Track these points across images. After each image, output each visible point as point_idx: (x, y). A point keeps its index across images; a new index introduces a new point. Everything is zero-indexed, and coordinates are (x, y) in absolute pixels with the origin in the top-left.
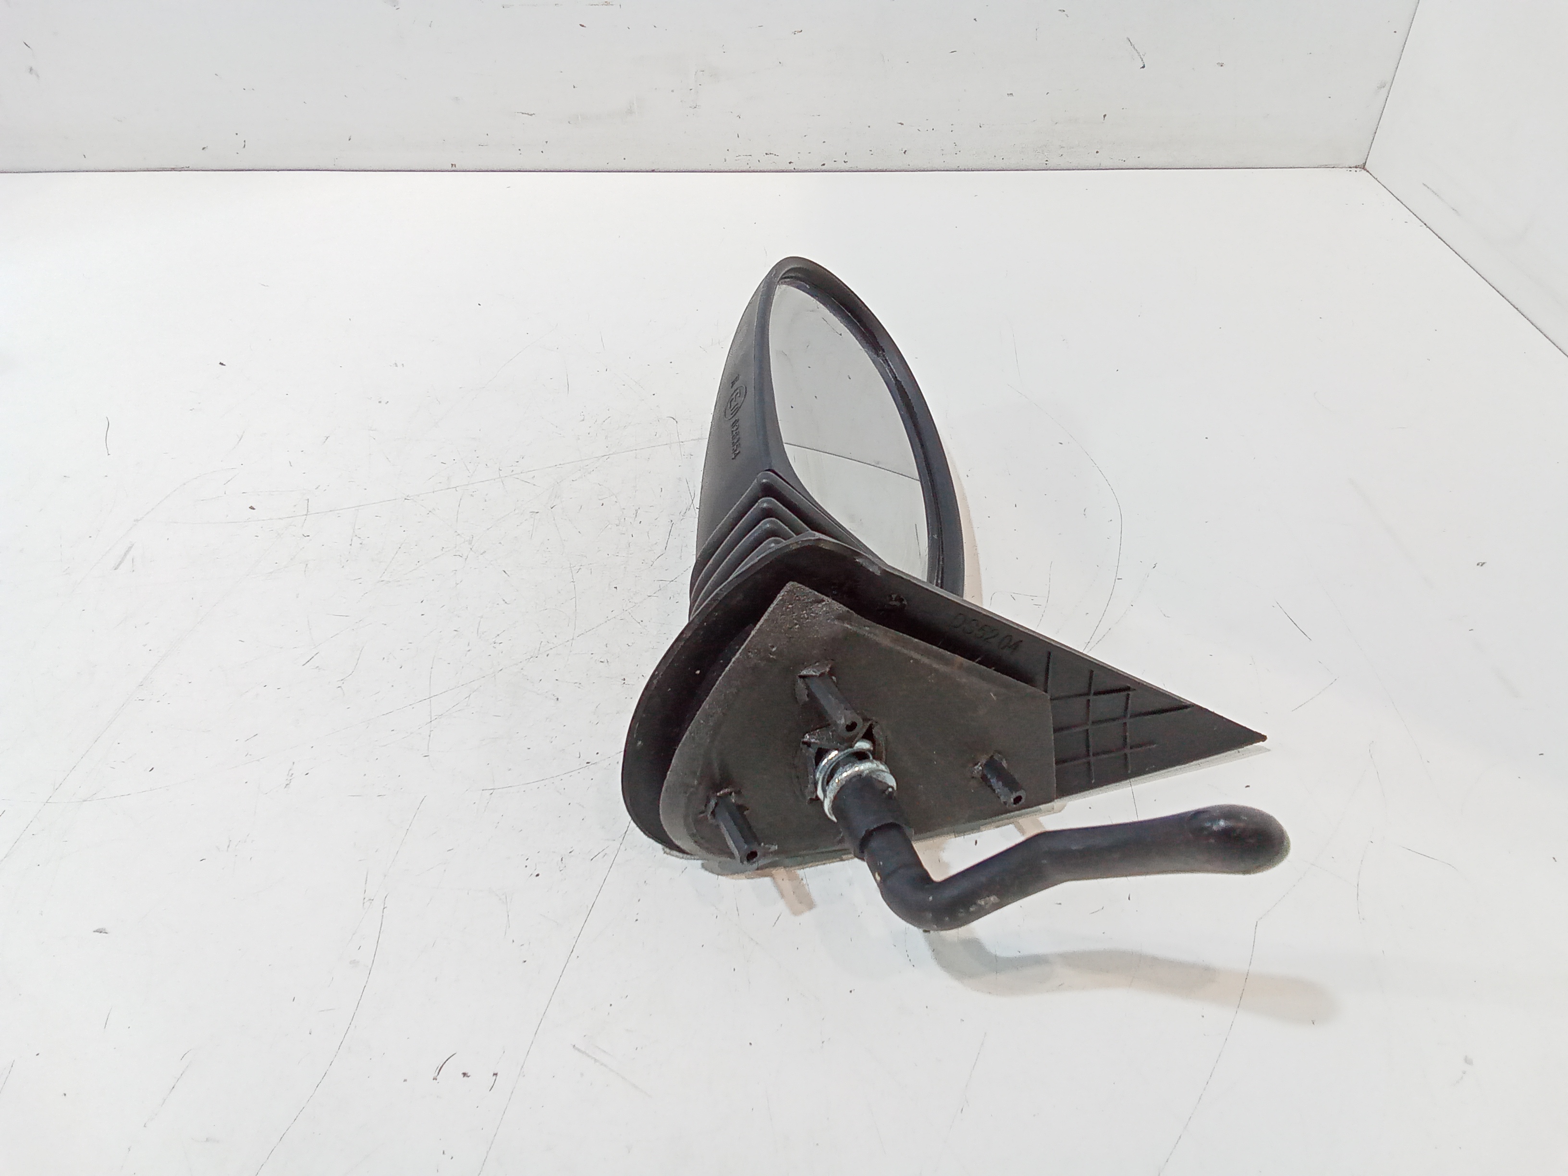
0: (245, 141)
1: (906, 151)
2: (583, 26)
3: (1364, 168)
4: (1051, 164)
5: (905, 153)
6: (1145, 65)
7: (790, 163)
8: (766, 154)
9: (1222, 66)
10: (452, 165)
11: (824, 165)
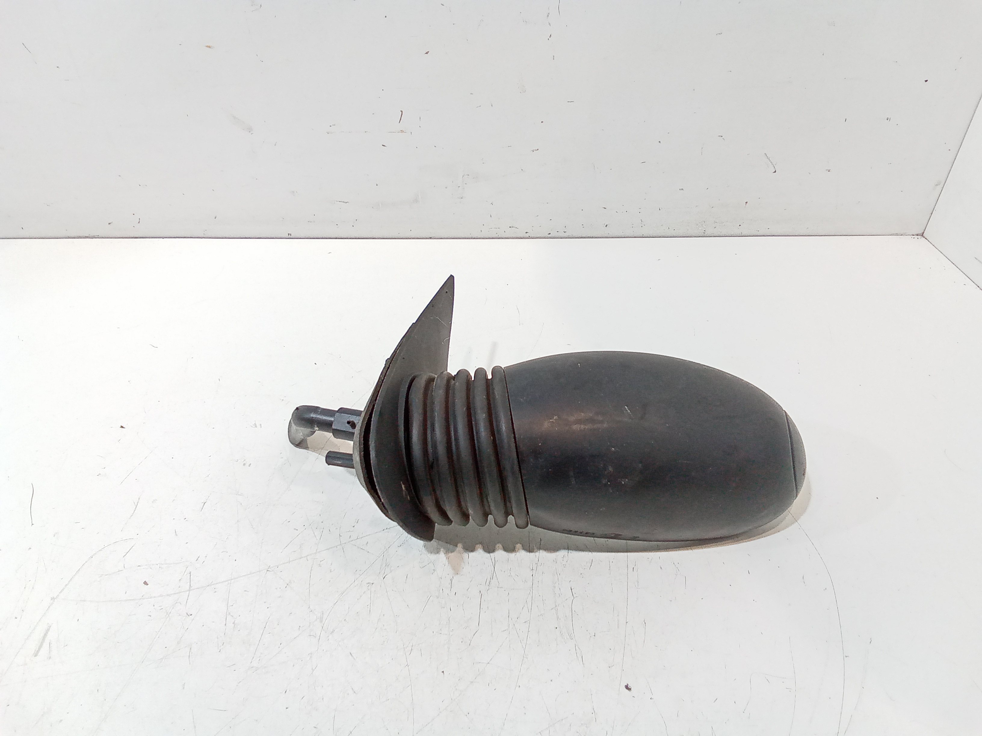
0: (139, 219)
1: (607, 225)
2: (384, 146)
3: (922, 236)
4: (708, 232)
5: (606, 226)
6: (776, 171)
7: (526, 233)
8: (510, 227)
9: (829, 171)
10: (289, 234)
11: (550, 234)
